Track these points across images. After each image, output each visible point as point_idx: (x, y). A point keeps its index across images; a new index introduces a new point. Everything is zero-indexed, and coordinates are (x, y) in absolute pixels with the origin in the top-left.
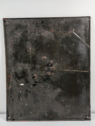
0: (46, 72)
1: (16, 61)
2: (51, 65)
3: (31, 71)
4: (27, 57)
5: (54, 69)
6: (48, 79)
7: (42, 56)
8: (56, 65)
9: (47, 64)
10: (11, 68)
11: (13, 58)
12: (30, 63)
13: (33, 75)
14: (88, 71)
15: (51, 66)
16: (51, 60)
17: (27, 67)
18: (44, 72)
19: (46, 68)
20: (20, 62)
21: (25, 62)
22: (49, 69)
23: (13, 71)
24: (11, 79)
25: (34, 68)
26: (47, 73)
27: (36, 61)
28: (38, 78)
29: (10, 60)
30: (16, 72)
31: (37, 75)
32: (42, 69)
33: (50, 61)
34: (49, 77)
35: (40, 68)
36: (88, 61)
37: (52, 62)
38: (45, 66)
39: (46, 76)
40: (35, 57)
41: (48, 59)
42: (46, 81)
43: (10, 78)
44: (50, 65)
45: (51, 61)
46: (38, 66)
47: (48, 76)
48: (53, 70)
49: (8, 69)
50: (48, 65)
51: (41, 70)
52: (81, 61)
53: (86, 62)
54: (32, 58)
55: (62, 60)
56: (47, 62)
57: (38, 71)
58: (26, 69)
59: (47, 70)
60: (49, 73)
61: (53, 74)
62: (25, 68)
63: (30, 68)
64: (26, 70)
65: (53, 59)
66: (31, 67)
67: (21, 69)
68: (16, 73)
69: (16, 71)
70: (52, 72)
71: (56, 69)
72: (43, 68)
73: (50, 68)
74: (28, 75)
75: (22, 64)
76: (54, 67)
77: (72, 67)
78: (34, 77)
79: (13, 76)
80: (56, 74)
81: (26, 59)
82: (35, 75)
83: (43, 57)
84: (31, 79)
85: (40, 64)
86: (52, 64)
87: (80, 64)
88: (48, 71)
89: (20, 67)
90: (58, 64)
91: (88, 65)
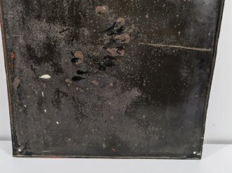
0: (105, 48)
1: (27, 14)
2: (120, 31)
3: (69, 44)
4: (56, 7)
5: (127, 42)
6: (110, 65)
7: (95, 4)
8: (131, 31)
9: (109, 27)
10: (15, 33)
11: (20, 8)
12: (64, 23)
13: (72, 54)
14: (210, 50)
15: (119, 34)
16: (120, 16)
17: (58, 32)
18: (101, 48)
19: (106, 38)
20: (39, 17)
21: (51, 20)
22: (115, 41)
23: (21, 41)
25: (74, 37)
26: (108, 49)
27: (80, 19)
28: (85, 62)
29: (11, 12)
30: (30, 46)
31: (84, 54)
32: (94, 39)
33: (116, 18)
34: (113, 61)
35: (91, 37)
36: (214, 22)
37: (123, 23)
38: (102, 33)
39: (105, 58)
40: (77, 7)
41: (111, 14)
42: (104, 69)
43: (14, 59)
44: (115, 29)
45: (120, 20)
46: (87, 32)
47: (111, 58)
48: (124, 44)
49: (8, 37)
50: (110, 30)
51: (92, 43)
52: (196, 22)
53: (210, 25)
54: (71, 9)
55: (147, 16)
56: (108, 21)
57: (85, 44)
58: (55, 39)
59: (108, 41)
60: (113, 51)
61: (122, 53)
62: (51, 35)
63: (65, 35)
64: (55, 42)
65: (126, 13)
66: (67, 32)
67: (41, 37)
68: (29, 48)
69: (30, 42)
70: (120, 48)
71: (131, 42)
72: (97, 37)
73: (117, 37)
74: (59, 54)
75: (44, 24)
76: (127, 36)
77: (172, 36)
78: (74, 60)
79: (23, 55)
80: (130, 54)
81: (53, 12)
82: (78, 55)
83: (98, 9)
84: (67, 63)
85: (90, 27)
86: (122, 27)
87: (192, 30)
88: (109, 45)
89: (40, 31)
90: (137, 29)
91: (212, 32)
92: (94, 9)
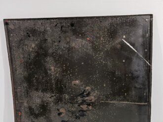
0: (79, 105)
1: (30, 88)
3: (56, 104)
4: (48, 83)
5: (93, 101)
6: (83, 115)
7: (72, 80)
8: (95, 94)
9: (81, 92)
10: (22, 100)
11: (25, 85)
12: (53, 92)
13: (58, 110)
14: (146, 104)
15: (87, 97)
16: (87, 86)
17: (49, 97)
18: (76, 105)
19: (80, 99)
20: (37, 90)
21: (44, 90)
22: (85, 101)
23: (25, 104)
24: (23, 118)
25: (59, 100)
26: (81, 106)
27: (63, 89)
28: (66, 114)
29: (19, 88)
30: (31, 107)
31: (66, 110)
32: (72, 101)
33: (85, 88)
34: (85, 113)
35: (70, 99)
36: (147, 87)
37: (90, 90)
38: (77, 96)
39: (79, 111)
40: (61, 82)
41: (82, 85)
42: (79, 118)
43: (21, 116)
44: (85, 93)
45: (87, 88)
46: (67, 97)
47: (83, 111)
48: (91, 103)
49: (17, 102)
50: (82, 95)
51: (71, 103)
52: (135, 87)
53: (144, 89)
54: (57, 84)
55: (105, 85)
56: (80, 89)
57: (66, 104)
58: (47, 101)
59: (81, 101)
60: (84, 107)
61: (90, 108)
62: (45, 99)
63: (53, 99)
64: (47, 103)
66: (54, 97)
67: (38, 101)
68: (30, 108)
69: (31, 105)
70: (89, 105)
71: (95, 101)
72: (74, 99)
73: (86, 98)
74: (50, 110)
75: (40, 93)
76: (93, 97)
77: (121, 96)
78: (60, 114)
80: (95, 108)
81: (46, 86)
82: (62, 110)
83: (73, 82)
84: (55, 116)
85: (69, 93)
86: (89, 92)
87: (134, 92)
88: (82, 104)
89: (37, 98)
90: (99, 93)
91: (146, 93)
92: (71, 83)
